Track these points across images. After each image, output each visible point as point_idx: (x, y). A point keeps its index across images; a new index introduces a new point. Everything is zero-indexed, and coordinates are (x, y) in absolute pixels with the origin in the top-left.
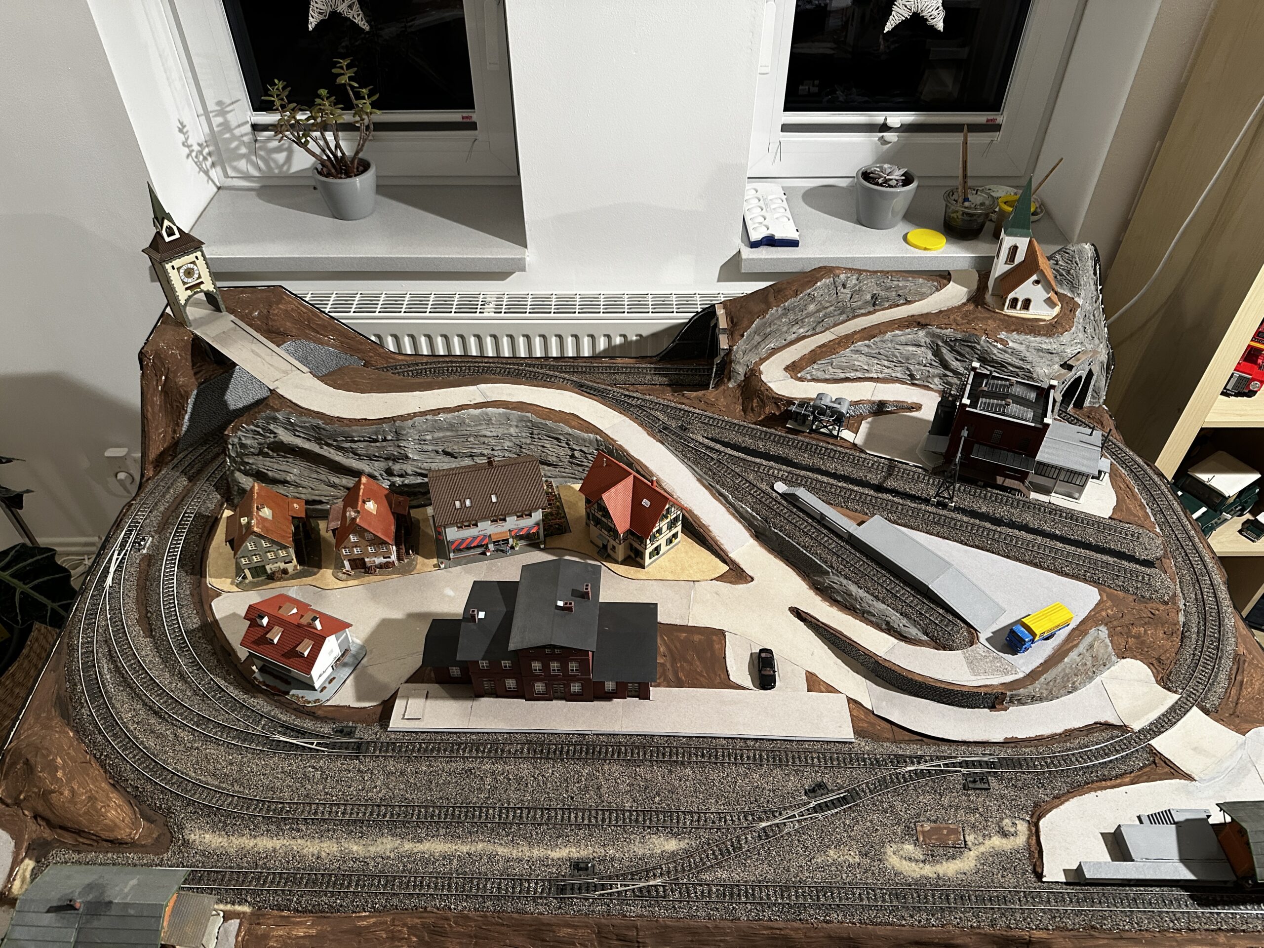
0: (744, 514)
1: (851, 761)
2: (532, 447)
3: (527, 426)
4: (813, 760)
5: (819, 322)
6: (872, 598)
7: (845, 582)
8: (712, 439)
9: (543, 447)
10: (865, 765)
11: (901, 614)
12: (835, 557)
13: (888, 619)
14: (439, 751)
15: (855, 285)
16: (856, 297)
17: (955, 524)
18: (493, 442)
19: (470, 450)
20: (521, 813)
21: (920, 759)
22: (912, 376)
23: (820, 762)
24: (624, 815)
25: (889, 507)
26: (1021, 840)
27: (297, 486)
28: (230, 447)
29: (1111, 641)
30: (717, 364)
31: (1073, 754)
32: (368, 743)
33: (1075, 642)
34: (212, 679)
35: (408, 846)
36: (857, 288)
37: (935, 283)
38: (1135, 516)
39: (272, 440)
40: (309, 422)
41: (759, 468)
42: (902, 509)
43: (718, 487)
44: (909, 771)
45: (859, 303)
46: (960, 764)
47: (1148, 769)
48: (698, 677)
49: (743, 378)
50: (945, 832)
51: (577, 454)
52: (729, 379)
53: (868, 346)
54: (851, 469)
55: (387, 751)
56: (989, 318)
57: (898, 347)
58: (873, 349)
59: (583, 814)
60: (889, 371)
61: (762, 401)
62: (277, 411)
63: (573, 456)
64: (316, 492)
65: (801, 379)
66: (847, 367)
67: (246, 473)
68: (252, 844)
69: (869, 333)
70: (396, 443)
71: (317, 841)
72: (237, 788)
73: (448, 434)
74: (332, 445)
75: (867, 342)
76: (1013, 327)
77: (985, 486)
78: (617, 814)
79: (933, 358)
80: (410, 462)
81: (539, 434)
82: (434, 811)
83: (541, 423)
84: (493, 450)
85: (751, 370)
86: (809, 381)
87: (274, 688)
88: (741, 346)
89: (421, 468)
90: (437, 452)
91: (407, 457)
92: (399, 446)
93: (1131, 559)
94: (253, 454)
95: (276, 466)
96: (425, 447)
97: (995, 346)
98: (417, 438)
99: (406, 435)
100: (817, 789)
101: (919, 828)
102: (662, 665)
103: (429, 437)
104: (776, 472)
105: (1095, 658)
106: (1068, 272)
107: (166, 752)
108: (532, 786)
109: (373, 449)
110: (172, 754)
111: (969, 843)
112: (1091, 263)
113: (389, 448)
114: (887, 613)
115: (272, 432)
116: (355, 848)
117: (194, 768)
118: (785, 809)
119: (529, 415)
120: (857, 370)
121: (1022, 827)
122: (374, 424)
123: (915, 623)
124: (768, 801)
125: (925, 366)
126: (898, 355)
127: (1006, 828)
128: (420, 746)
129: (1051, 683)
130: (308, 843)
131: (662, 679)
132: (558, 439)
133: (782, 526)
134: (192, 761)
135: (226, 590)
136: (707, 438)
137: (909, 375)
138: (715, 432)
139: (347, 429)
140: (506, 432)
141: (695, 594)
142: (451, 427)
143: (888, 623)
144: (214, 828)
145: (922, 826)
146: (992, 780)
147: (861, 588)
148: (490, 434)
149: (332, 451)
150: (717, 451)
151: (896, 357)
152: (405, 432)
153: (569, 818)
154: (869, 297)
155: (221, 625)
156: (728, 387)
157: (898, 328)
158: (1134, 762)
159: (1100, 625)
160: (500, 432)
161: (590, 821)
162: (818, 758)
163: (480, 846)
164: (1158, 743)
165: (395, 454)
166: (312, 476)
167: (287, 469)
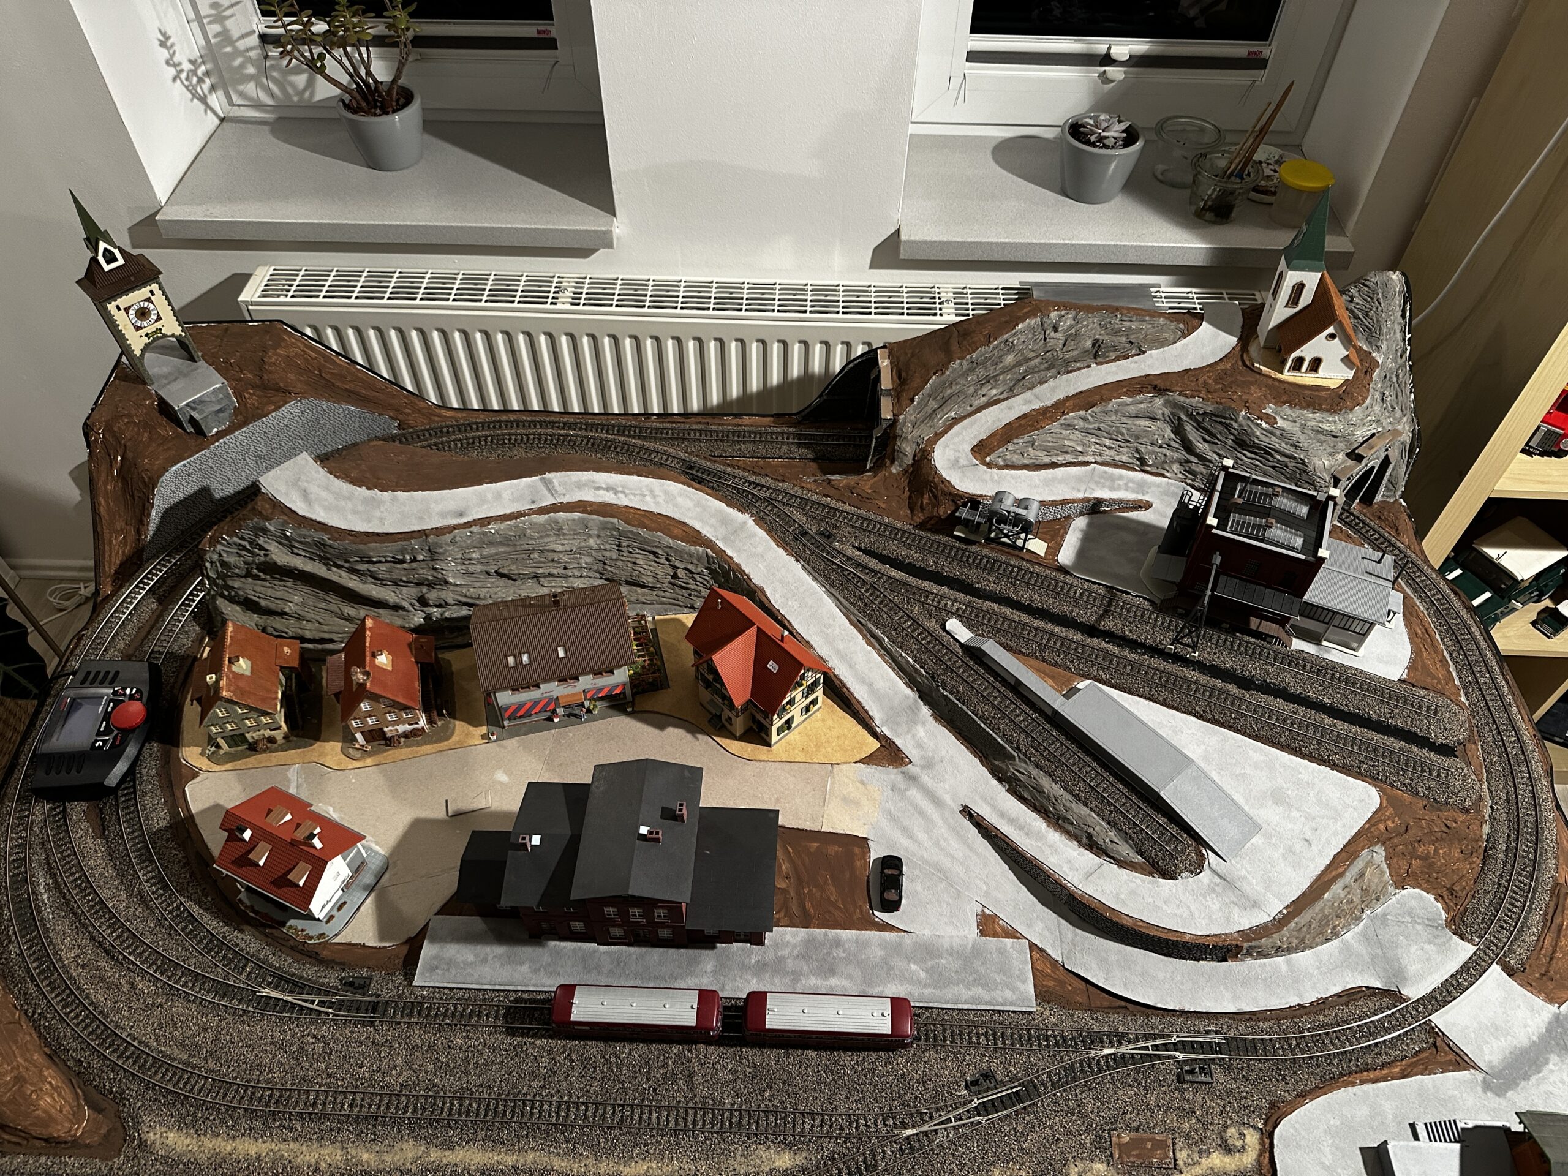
0: (904, 665)
1: (1030, 1039)
2: (619, 563)
3: (612, 536)
4: (978, 1038)
5: (1019, 380)
6: (1069, 797)
7: (1035, 772)
8: (865, 551)
9: (634, 563)
10: (1048, 1046)
11: (1108, 823)
12: (1023, 736)
13: (1090, 830)
14: (479, 1017)
15: (1071, 327)
16: (1071, 345)
17: (1189, 687)
18: (566, 558)
19: (534, 570)
20: (586, 1110)
21: (1121, 1039)
22: (1142, 461)
23: (987, 1040)
24: (722, 1115)
25: (1100, 660)
26: (1249, 1158)
27: (300, 618)
28: (208, 565)
29: (1389, 866)
30: (877, 438)
31: (1327, 1034)
32: (387, 1002)
33: (1341, 870)
34: (181, 903)
35: (435, 1155)
36: (1073, 331)
37: (1182, 326)
38: (1434, 677)
39: (262, 559)
40: (311, 536)
41: (927, 597)
42: (1118, 664)
43: (870, 625)
44: (1106, 1056)
45: (1075, 353)
46: (1175, 1047)
47: (1425, 1055)
48: (831, 909)
49: (911, 461)
50: (1149, 1145)
51: (681, 573)
52: (893, 462)
53: (1084, 419)
54: (1051, 601)
55: (411, 1015)
56: (1252, 383)
57: (1124, 420)
58: (1090, 423)
59: (668, 1115)
60: (1112, 452)
61: (935, 497)
62: (268, 519)
63: (675, 576)
64: (326, 628)
65: (990, 465)
66: (1054, 448)
67: (231, 600)
68: (229, 1148)
69: (1086, 400)
70: (431, 564)
71: (316, 1145)
72: (211, 1064)
73: (502, 549)
74: (342, 567)
75: (1082, 413)
76: (1285, 398)
77: (1232, 631)
78: (714, 1115)
79: (1172, 436)
80: (451, 588)
81: (628, 546)
82: (470, 1105)
83: (632, 532)
84: (565, 568)
85: (923, 450)
86: (1001, 468)
87: (265, 916)
88: (909, 415)
89: (466, 596)
90: (488, 573)
91: (446, 582)
92: (435, 569)
93: (1424, 742)
94: (238, 576)
95: (270, 592)
96: (471, 568)
97: (1259, 425)
98: (459, 556)
99: (443, 554)
100: (983, 1080)
101: (1114, 1139)
102: (784, 891)
103: (474, 556)
104: (950, 603)
105: (1365, 891)
106: (1367, 314)
107: (119, 1011)
108: (602, 1071)
109: (399, 572)
110: (127, 1014)
111: (1180, 1163)
112: (1398, 300)
113: (421, 571)
114: (1089, 821)
115: (262, 548)
116: (365, 1156)
117: (155, 1035)
118: (938, 1110)
119: (615, 520)
120: (1067, 453)
121: (1252, 1138)
122: (399, 540)
123: (1126, 837)
124: (916, 1097)
125: (1161, 447)
126: (1125, 431)
127: (1230, 1142)
128: (456, 1008)
129: (1305, 929)
130: (304, 1148)
131: (782, 914)
132: (654, 553)
133: (953, 687)
134: (153, 1024)
136: (859, 549)
137: (1138, 459)
138: (869, 541)
139: (362, 547)
140: (583, 544)
141: (833, 783)
142: (506, 541)
143: (1090, 836)
144: (183, 1124)
145: (1119, 1136)
146: (1217, 1070)
147: (1056, 783)
148: (559, 548)
149: (344, 574)
150: (872, 570)
151: (1122, 434)
152: (441, 551)
153: (650, 1118)
154: (1088, 344)
155: (198, 821)
156: (891, 473)
157: (1128, 394)
158: (1407, 1045)
159: (1376, 844)
160: (575, 544)
161: (677, 1124)
162: (986, 1035)
163: (531, 1156)
164: (1440, 1019)
165: (430, 578)
166: (320, 606)
167: (286, 596)
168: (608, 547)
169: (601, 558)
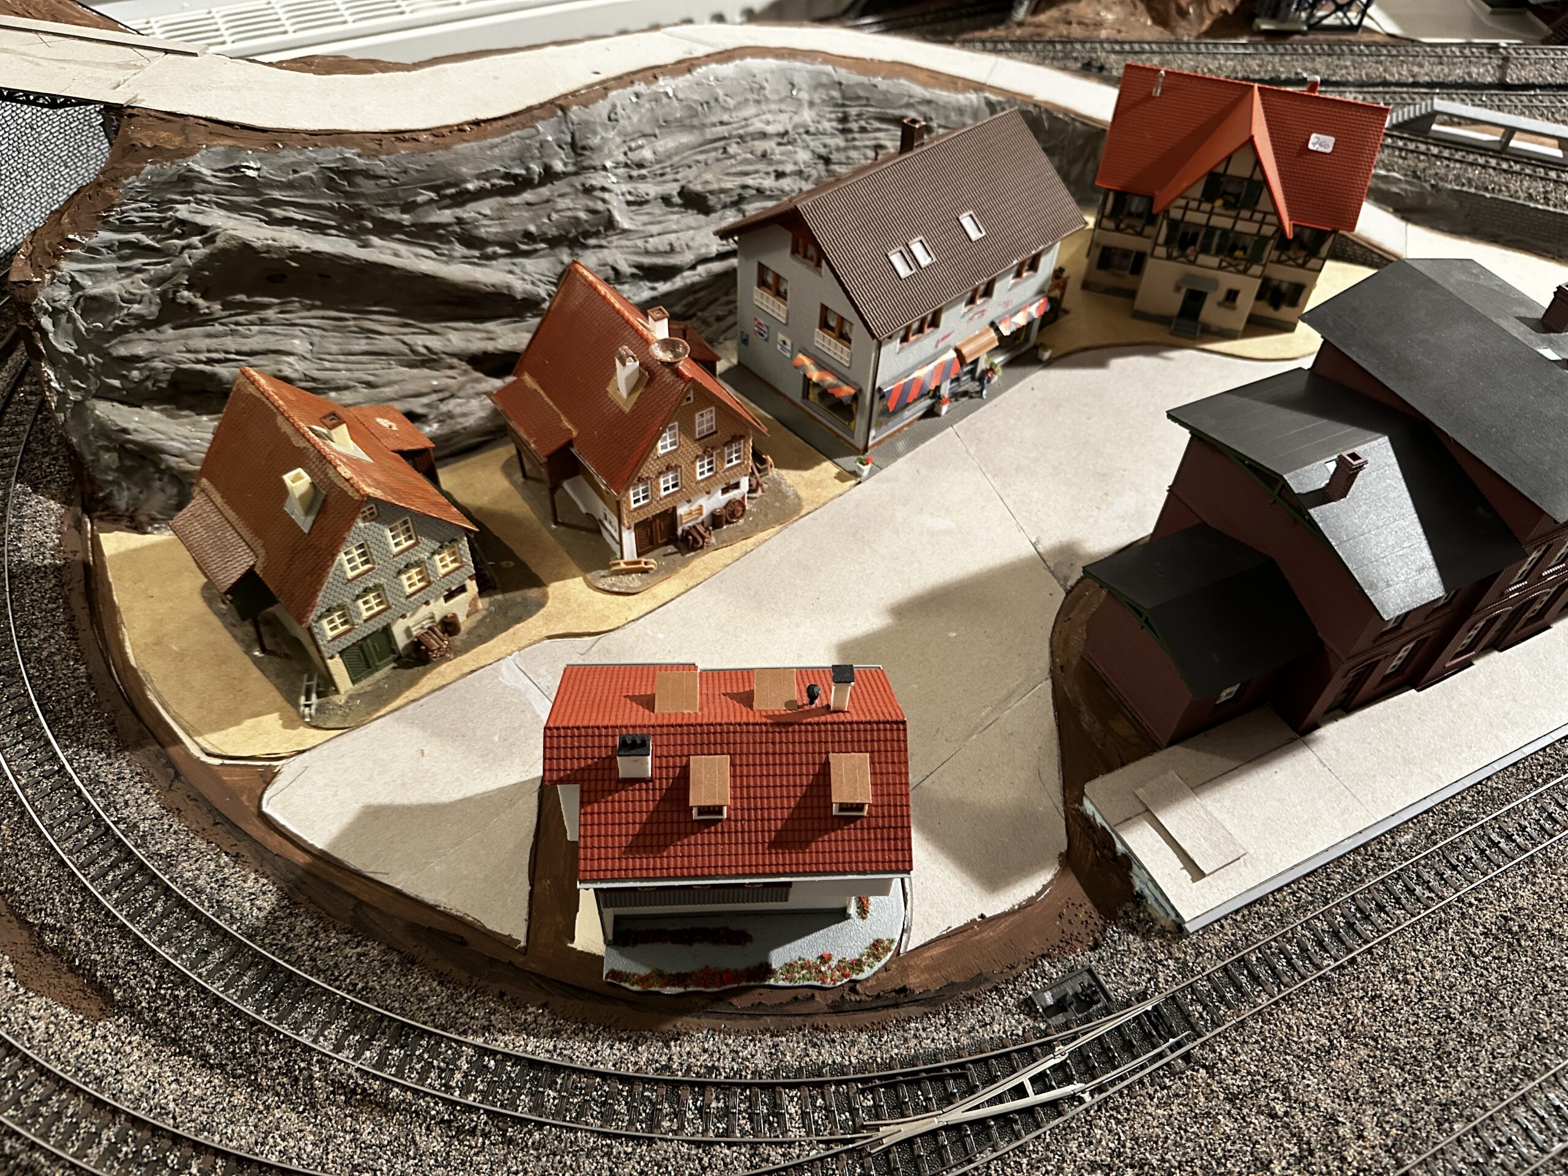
2: (854, 153)
3: (832, 101)
18: (777, 152)
19: (738, 182)
28: (46, 322)
39: (202, 252)
40: (311, 162)
62: (181, 158)
67: (133, 397)
70: (577, 181)
73: (685, 138)
74: (397, 227)
81: (857, 118)
83: (860, 87)
92: (588, 190)
94: (145, 324)
95: (231, 343)
96: (643, 189)
98: (622, 158)
103: (647, 154)
109: (519, 215)
113: (562, 203)
115: (190, 228)
122: (508, 129)
135: (282, 751)
149: (402, 249)
152: (594, 142)
165: (582, 215)
166: (356, 348)
167: (272, 343)
168: (827, 126)
169: (823, 151)
